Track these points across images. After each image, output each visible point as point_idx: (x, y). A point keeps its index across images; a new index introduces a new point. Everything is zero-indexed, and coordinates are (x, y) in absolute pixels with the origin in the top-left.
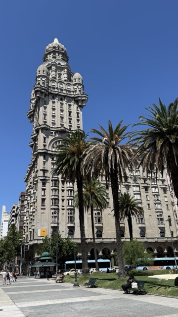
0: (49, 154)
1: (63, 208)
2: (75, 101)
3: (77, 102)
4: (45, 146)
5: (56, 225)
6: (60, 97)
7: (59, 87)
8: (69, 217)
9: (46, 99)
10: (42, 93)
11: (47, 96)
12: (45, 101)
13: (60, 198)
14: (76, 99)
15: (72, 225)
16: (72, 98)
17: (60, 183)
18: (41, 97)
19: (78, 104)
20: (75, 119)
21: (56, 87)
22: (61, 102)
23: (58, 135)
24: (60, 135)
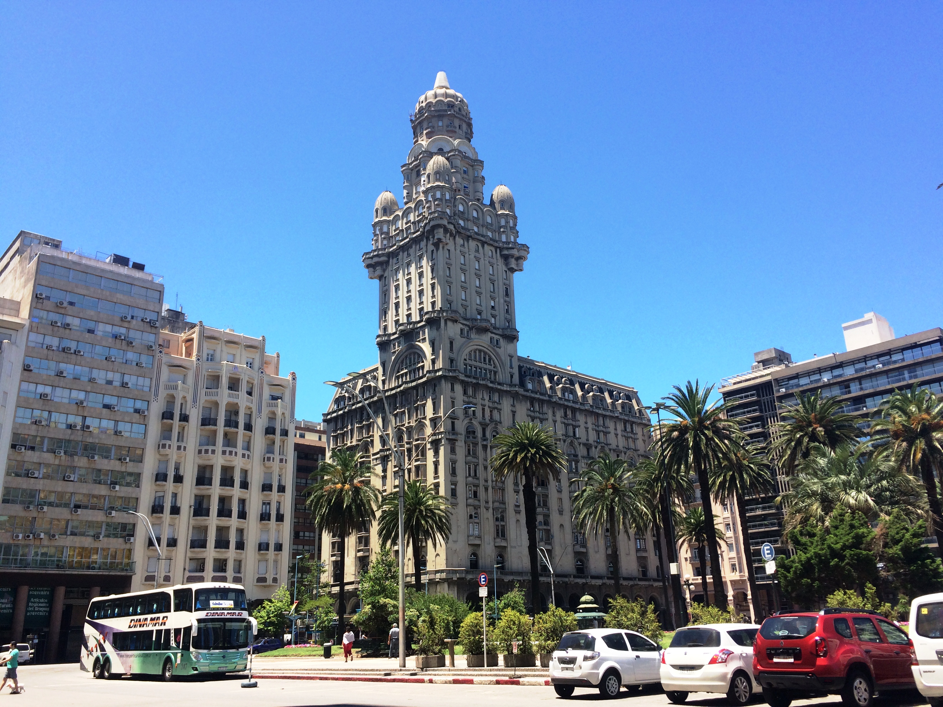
0: (459, 380)
1: (487, 505)
2: (501, 255)
3: (506, 258)
4: (452, 361)
5: (477, 542)
6: (475, 242)
7: (471, 219)
8: (497, 526)
9: (451, 245)
10: (446, 230)
13: (482, 482)
14: (506, 252)
15: (504, 544)
16: (496, 248)
17: (480, 447)
18: (444, 240)
19: (507, 264)
20: (502, 301)
22: (477, 254)
23: (473, 335)
24: (477, 336)
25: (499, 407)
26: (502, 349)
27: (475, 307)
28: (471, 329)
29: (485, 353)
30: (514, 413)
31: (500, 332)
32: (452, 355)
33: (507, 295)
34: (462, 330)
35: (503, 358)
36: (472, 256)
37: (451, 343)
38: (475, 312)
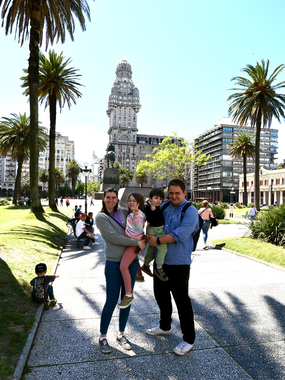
3: (135, 109)
4: (115, 139)
6: (124, 107)
7: (124, 100)
9: (116, 109)
10: (114, 106)
11: (116, 108)
12: (115, 111)
14: (134, 108)
16: (131, 107)
17: (122, 159)
18: (113, 109)
19: (135, 111)
20: (133, 121)
21: (122, 100)
22: (125, 110)
23: (122, 132)
24: (123, 132)
25: (129, 149)
26: (131, 134)
27: (123, 124)
28: (121, 130)
29: (126, 136)
30: (134, 150)
31: (131, 129)
32: (115, 138)
33: (134, 119)
34: (119, 131)
35: (132, 136)
36: (123, 111)
37: (115, 135)
38: (123, 125)
